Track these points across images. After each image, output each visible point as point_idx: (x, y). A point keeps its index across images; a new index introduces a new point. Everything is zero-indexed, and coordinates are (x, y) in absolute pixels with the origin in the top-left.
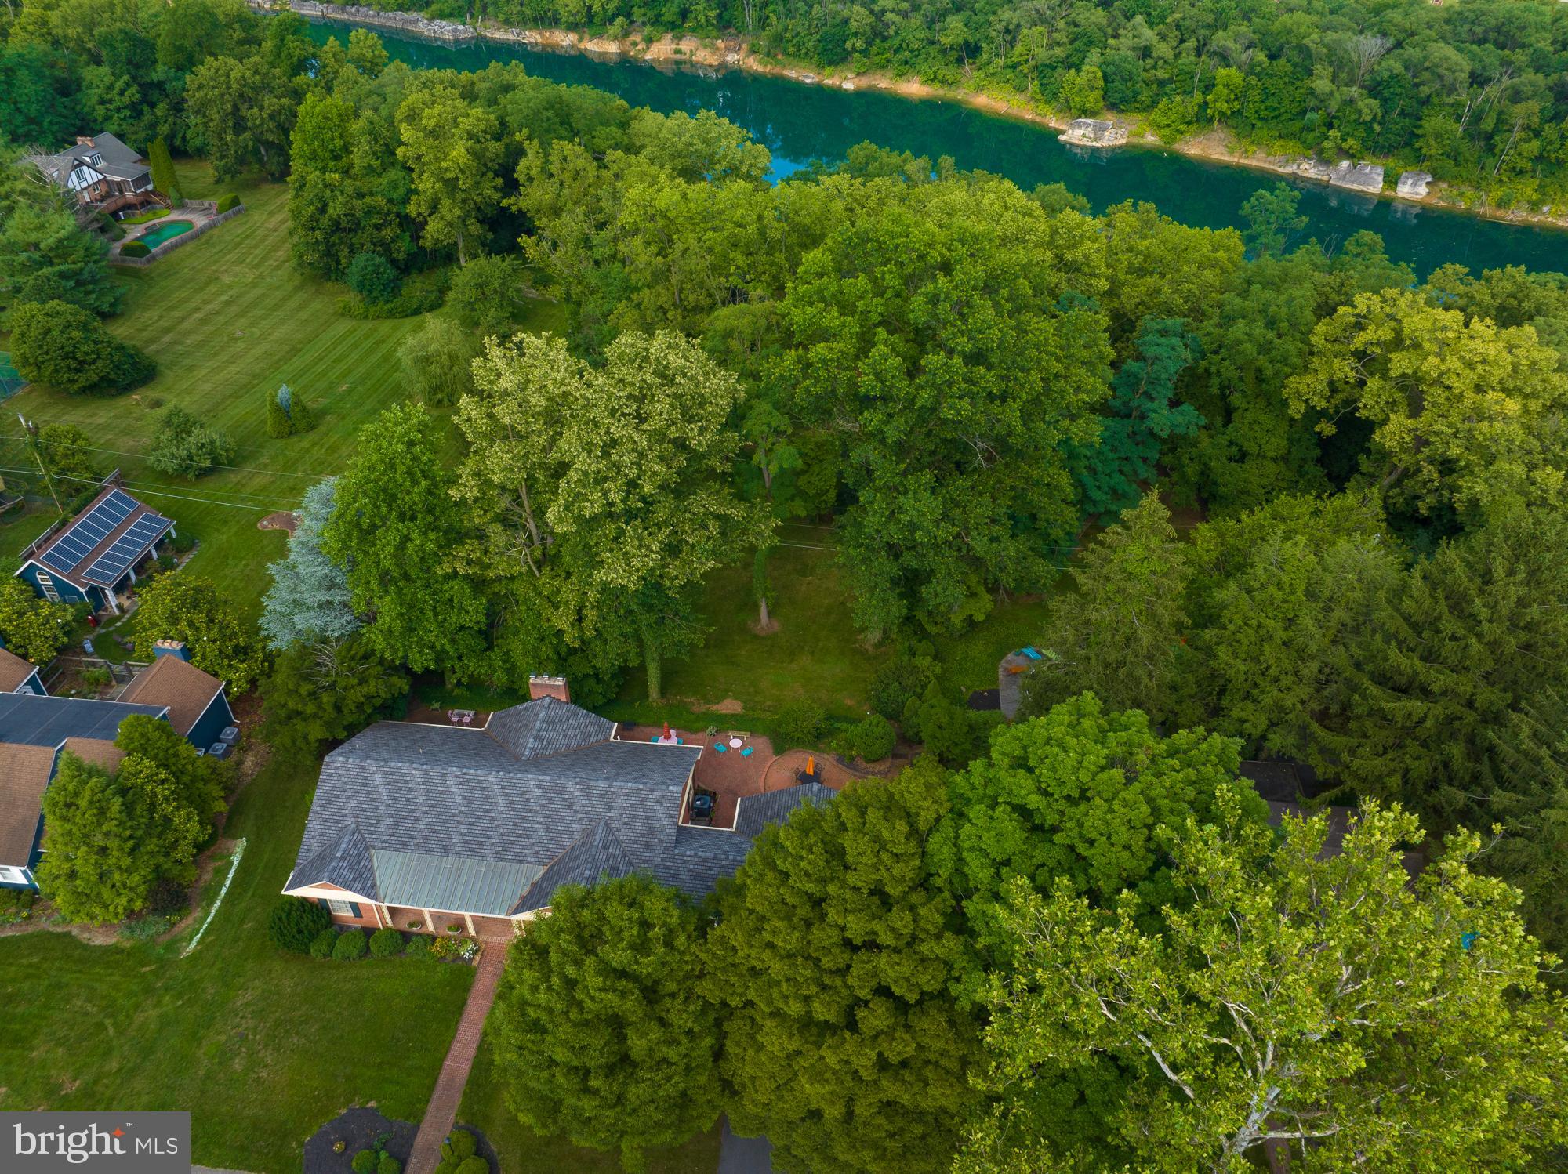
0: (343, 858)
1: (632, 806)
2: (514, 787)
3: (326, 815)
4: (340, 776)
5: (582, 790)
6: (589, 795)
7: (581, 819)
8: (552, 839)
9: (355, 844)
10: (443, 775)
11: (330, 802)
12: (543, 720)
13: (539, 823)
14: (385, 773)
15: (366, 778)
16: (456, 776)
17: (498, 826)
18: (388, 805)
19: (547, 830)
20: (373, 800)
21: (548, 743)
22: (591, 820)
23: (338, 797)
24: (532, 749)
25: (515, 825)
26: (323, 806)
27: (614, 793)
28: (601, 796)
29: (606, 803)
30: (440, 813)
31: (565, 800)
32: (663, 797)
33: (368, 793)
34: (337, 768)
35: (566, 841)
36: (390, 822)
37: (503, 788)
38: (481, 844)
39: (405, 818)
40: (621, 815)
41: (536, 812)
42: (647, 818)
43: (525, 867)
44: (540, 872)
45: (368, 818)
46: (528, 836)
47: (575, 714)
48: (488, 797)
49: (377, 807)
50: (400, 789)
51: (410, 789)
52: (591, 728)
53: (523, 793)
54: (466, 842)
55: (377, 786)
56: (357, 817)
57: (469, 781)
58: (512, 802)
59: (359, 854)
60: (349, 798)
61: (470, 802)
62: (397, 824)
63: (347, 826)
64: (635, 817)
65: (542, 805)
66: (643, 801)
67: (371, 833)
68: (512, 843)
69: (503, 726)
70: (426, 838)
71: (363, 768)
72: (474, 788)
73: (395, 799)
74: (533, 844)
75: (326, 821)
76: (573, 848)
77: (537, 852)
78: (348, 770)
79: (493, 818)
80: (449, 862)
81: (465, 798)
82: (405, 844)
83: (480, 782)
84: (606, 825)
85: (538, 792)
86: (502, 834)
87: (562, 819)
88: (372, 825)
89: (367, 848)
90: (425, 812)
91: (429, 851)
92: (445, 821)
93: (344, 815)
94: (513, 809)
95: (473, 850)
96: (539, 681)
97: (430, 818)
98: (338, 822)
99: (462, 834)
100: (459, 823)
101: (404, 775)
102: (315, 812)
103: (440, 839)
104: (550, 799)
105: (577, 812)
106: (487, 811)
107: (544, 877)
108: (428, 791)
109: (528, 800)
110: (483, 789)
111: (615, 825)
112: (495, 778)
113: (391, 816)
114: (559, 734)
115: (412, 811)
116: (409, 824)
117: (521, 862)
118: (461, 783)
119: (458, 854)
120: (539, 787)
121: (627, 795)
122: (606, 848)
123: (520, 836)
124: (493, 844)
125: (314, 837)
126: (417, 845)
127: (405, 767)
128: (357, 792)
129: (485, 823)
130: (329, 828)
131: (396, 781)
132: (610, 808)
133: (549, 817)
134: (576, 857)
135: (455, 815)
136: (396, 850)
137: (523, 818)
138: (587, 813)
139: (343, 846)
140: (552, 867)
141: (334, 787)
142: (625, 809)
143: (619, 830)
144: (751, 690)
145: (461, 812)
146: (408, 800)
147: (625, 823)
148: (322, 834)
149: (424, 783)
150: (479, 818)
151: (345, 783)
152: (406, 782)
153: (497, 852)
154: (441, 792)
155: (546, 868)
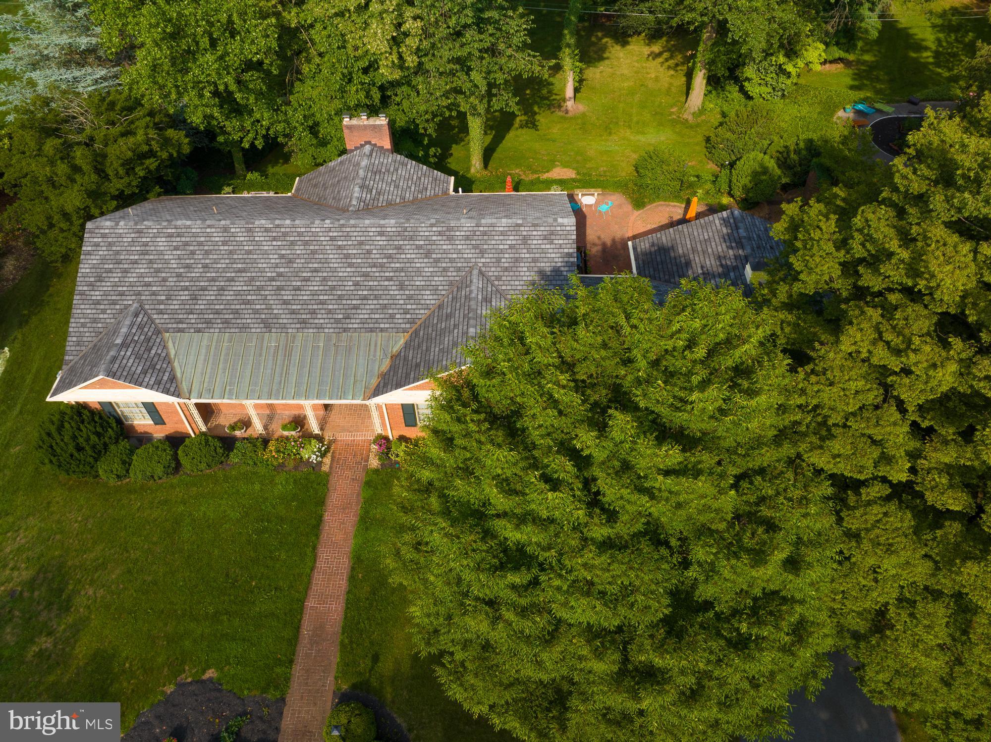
0: (124, 345)
1: (511, 247)
2: (348, 236)
3: (97, 295)
4: (110, 244)
5: (440, 234)
6: (450, 239)
7: (445, 270)
8: (410, 297)
9: (141, 327)
10: (249, 230)
11: (100, 279)
12: (367, 169)
13: (389, 279)
14: (170, 236)
15: (146, 244)
16: (267, 230)
17: (333, 288)
18: (179, 275)
19: (402, 287)
20: (158, 271)
21: (378, 192)
22: (459, 269)
23: (110, 271)
25: (356, 284)
26: (91, 285)
27: (484, 233)
28: (467, 238)
29: (475, 247)
30: (252, 279)
31: (419, 247)
32: (552, 233)
33: (151, 262)
34: (104, 236)
35: (429, 298)
36: (185, 296)
37: (333, 239)
38: (313, 312)
39: (204, 289)
40: (499, 260)
41: (382, 266)
42: (535, 260)
43: (380, 337)
44: (401, 341)
45: (154, 294)
46: (376, 297)
48: (314, 252)
49: (165, 280)
50: (193, 253)
51: (207, 253)
52: (425, 180)
53: (361, 243)
54: (293, 312)
55: (161, 253)
56: (139, 294)
57: (285, 235)
58: (347, 256)
59: (148, 340)
60: (126, 271)
61: (291, 261)
62: (194, 298)
63: (127, 307)
64: (517, 260)
65: (389, 257)
66: (525, 239)
67: (161, 312)
68: (356, 307)
70: (236, 312)
71: (140, 232)
72: (293, 243)
73: (188, 266)
74: (385, 307)
75: (98, 303)
76: (440, 307)
77: (392, 317)
78: (120, 236)
79: (325, 279)
80: (272, 340)
81: (282, 257)
82: (209, 322)
83: (300, 234)
84: (481, 273)
85: (381, 241)
86: (340, 297)
87: (419, 271)
88: (160, 302)
89: (158, 332)
90: (232, 280)
91: (244, 328)
92: (260, 289)
93: (122, 294)
94: (351, 265)
95: (304, 322)
96: (355, 122)
97: (239, 286)
98: (114, 303)
99: (285, 302)
100: (279, 288)
101: (195, 235)
102: (82, 293)
103: (256, 312)
104: (399, 248)
105: (437, 261)
106: (316, 270)
107: (407, 346)
108: (231, 252)
109: (369, 252)
110: (306, 243)
111: (492, 272)
112: (321, 227)
113: (186, 288)
114: (389, 184)
115: (213, 279)
116: (211, 295)
117: (372, 330)
118: (275, 239)
119: (284, 327)
120: (381, 234)
121: (502, 233)
122: (487, 300)
123: (365, 298)
124: (329, 312)
125: (83, 325)
126: (226, 322)
127: (196, 226)
128: (135, 262)
129: (315, 286)
130: (104, 312)
131: (186, 244)
132: (482, 252)
133: (401, 270)
134: (449, 316)
135: (272, 279)
136: (198, 331)
137: (366, 275)
138: (452, 260)
139: (124, 330)
140: (416, 332)
141: (103, 260)
142: (502, 252)
143: (498, 278)
145: (280, 275)
146: (205, 266)
147: (506, 269)
148: (95, 321)
149: (225, 243)
150: (307, 280)
151: (118, 253)
152: (200, 244)
153: (338, 321)
154: (249, 252)
155: (407, 335)
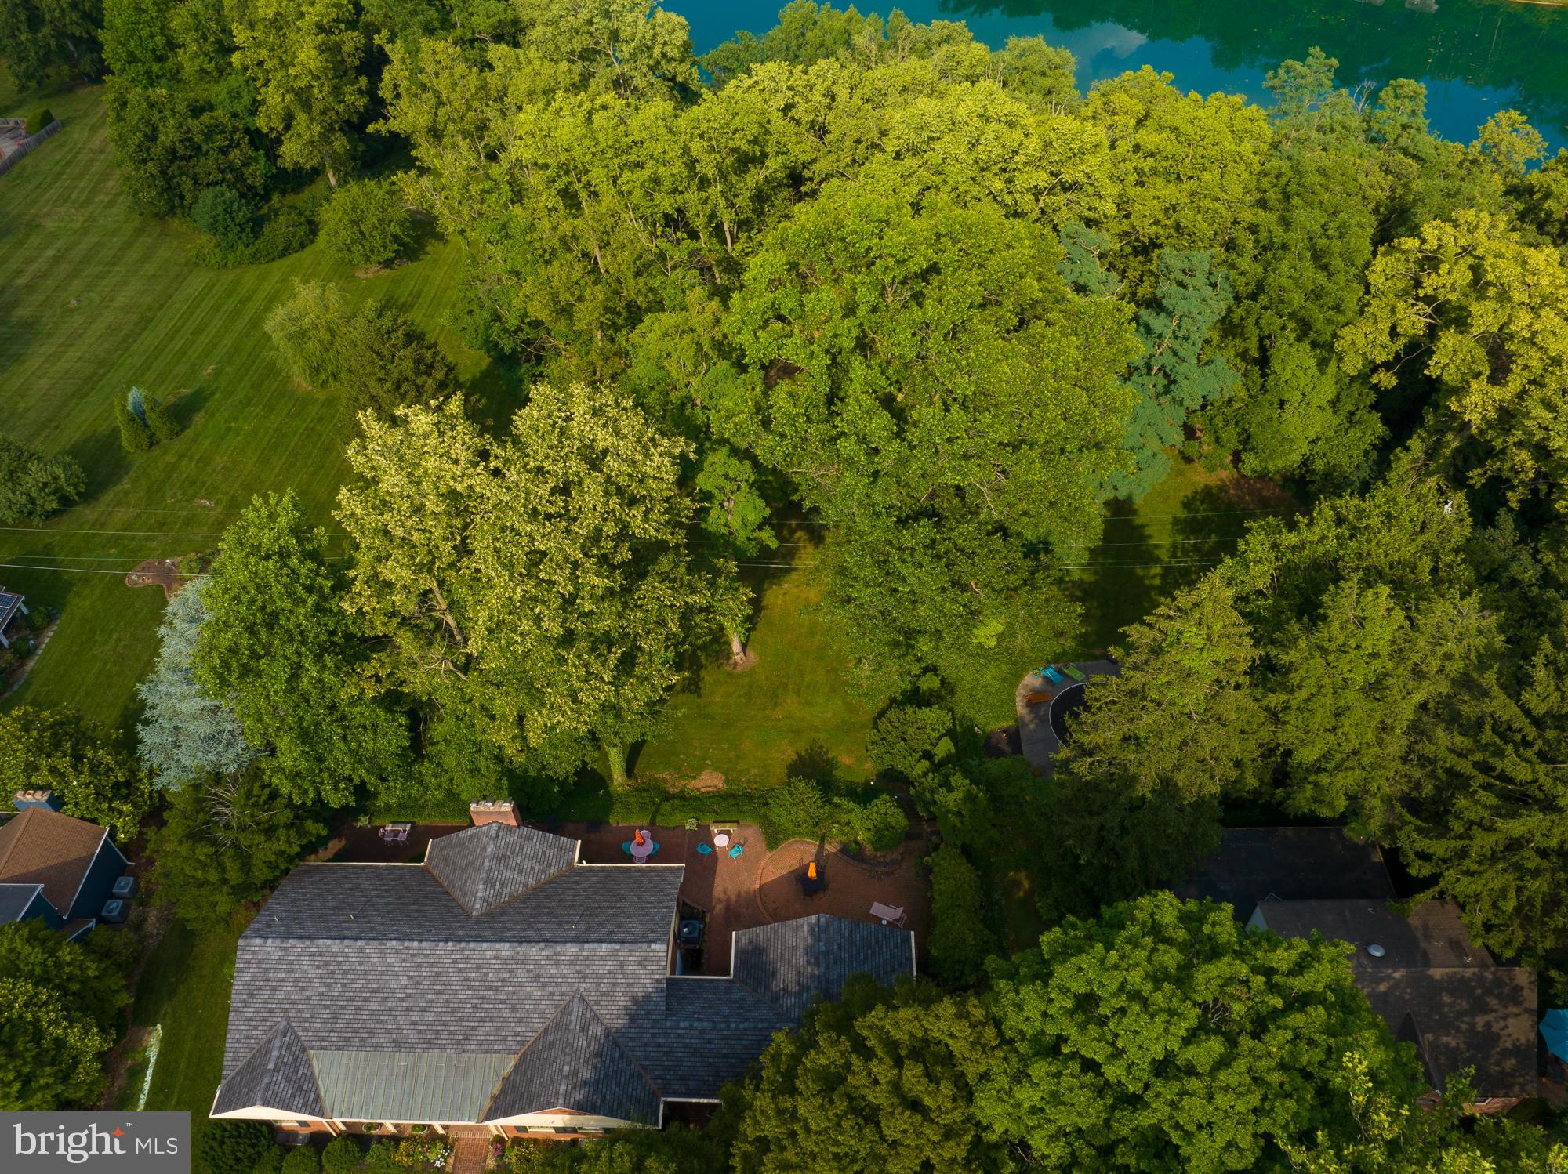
0: (276, 1069)
1: (610, 972)
2: (468, 960)
3: (249, 1012)
4: (260, 962)
5: (548, 958)
6: (557, 963)
7: (552, 993)
8: (520, 1020)
9: (289, 1047)
10: (382, 951)
11: (252, 996)
12: (493, 856)
13: (503, 1002)
14: (313, 955)
15: (291, 963)
16: (398, 952)
17: (454, 1010)
18: (321, 994)
19: (514, 1010)
20: (303, 989)
21: (502, 886)
22: (563, 994)
23: (260, 988)
24: (484, 899)
25: (474, 1006)
26: (244, 1001)
27: (587, 958)
28: (571, 963)
29: (578, 972)
30: (385, 1000)
31: (529, 971)
32: (646, 959)
33: (296, 980)
34: (254, 953)
35: (538, 1022)
36: (326, 1014)
37: (455, 962)
38: (437, 1033)
39: (343, 1008)
40: (598, 985)
41: (497, 989)
42: (629, 986)
43: (492, 1059)
44: (511, 1062)
45: (299, 1011)
46: (492, 1020)
47: (530, 838)
48: (438, 974)
49: (309, 998)
50: (333, 972)
51: (346, 973)
52: (550, 854)
53: (479, 966)
54: (420, 1033)
55: (305, 972)
56: (286, 1011)
57: (413, 956)
58: (467, 979)
59: (295, 1060)
60: (274, 989)
61: (418, 983)
62: (335, 1017)
63: (276, 1023)
64: (614, 985)
65: (503, 980)
66: (622, 964)
67: (306, 1030)
68: (474, 1029)
69: (446, 860)
70: (371, 1031)
71: (285, 950)
72: (420, 965)
73: (329, 986)
74: (498, 1029)
75: (250, 1019)
76: (546, 1031)
77: (505, 1039)
78: (268, 953)
79: (447, 1001)
80: (402, 1059)
81: (410, 978)
82: (347, 1040)
83: (426, 957)
84: (582, 998)
85: (496, 964)
86: (460, 1019)
87: (529, 995)
88: (305, 1020)
89: (304, 1050)
90: (366, 1000)
91: (378, 1047)
92: (391, 1009)
93: (271, 1011)
94: (470, 988)
95: (429, 1042)
96: (481, 808)
97: (373, 1006)
98: (265, 1020)
99: (413, 1023)
100: (408, 1009)
101: (335, 955)
102: (237, 1010)
103: (388, 1032)
104: (512, 971)
105: (545, 985)
106: (439, 992)
107: (517, 1067)
108: (366, 973)
109: (486, 975)
110: (431, 965)
111: (592, 997)
112: (445, 950)
113: (327, 1007)
114: (513, 870)
115: (351, 999)
116: (349, 1015)
117: (487, 1051)
118: (404, 960)
119: (411, 1048)
120: (497, 957)
121: (602, 959)
122: (584, 1029)
123: (482, 1020)
124: (451, 1033)
125: (239, 1041)
126: (362, 1040)
127: (335, 946)
128: (282, 980)
129: (439, 1008)
130: (256, 1028)
131: (327, 963)
132: (584, 977)
133: (514, 993)
134: (552, 1045)
135: (402, 1000)
136: (339, 1049)
137: (483, 998)
138: (557, 985)
139: (275, 1053)
140: (524, 1056)
141: (254, 977)
142: (601, 976)
143: (597, 1003)
144: (732, 754)
145: (409, 996)
146: (344, 986)
147: (604, 994)
148: (248, 1037)
149: (361, 964)
150: (431, 1001)
151: (267, 970)
152: (339, 964)
153: (458, 1042)
154: (382, 973)
155: (517, 1057)
